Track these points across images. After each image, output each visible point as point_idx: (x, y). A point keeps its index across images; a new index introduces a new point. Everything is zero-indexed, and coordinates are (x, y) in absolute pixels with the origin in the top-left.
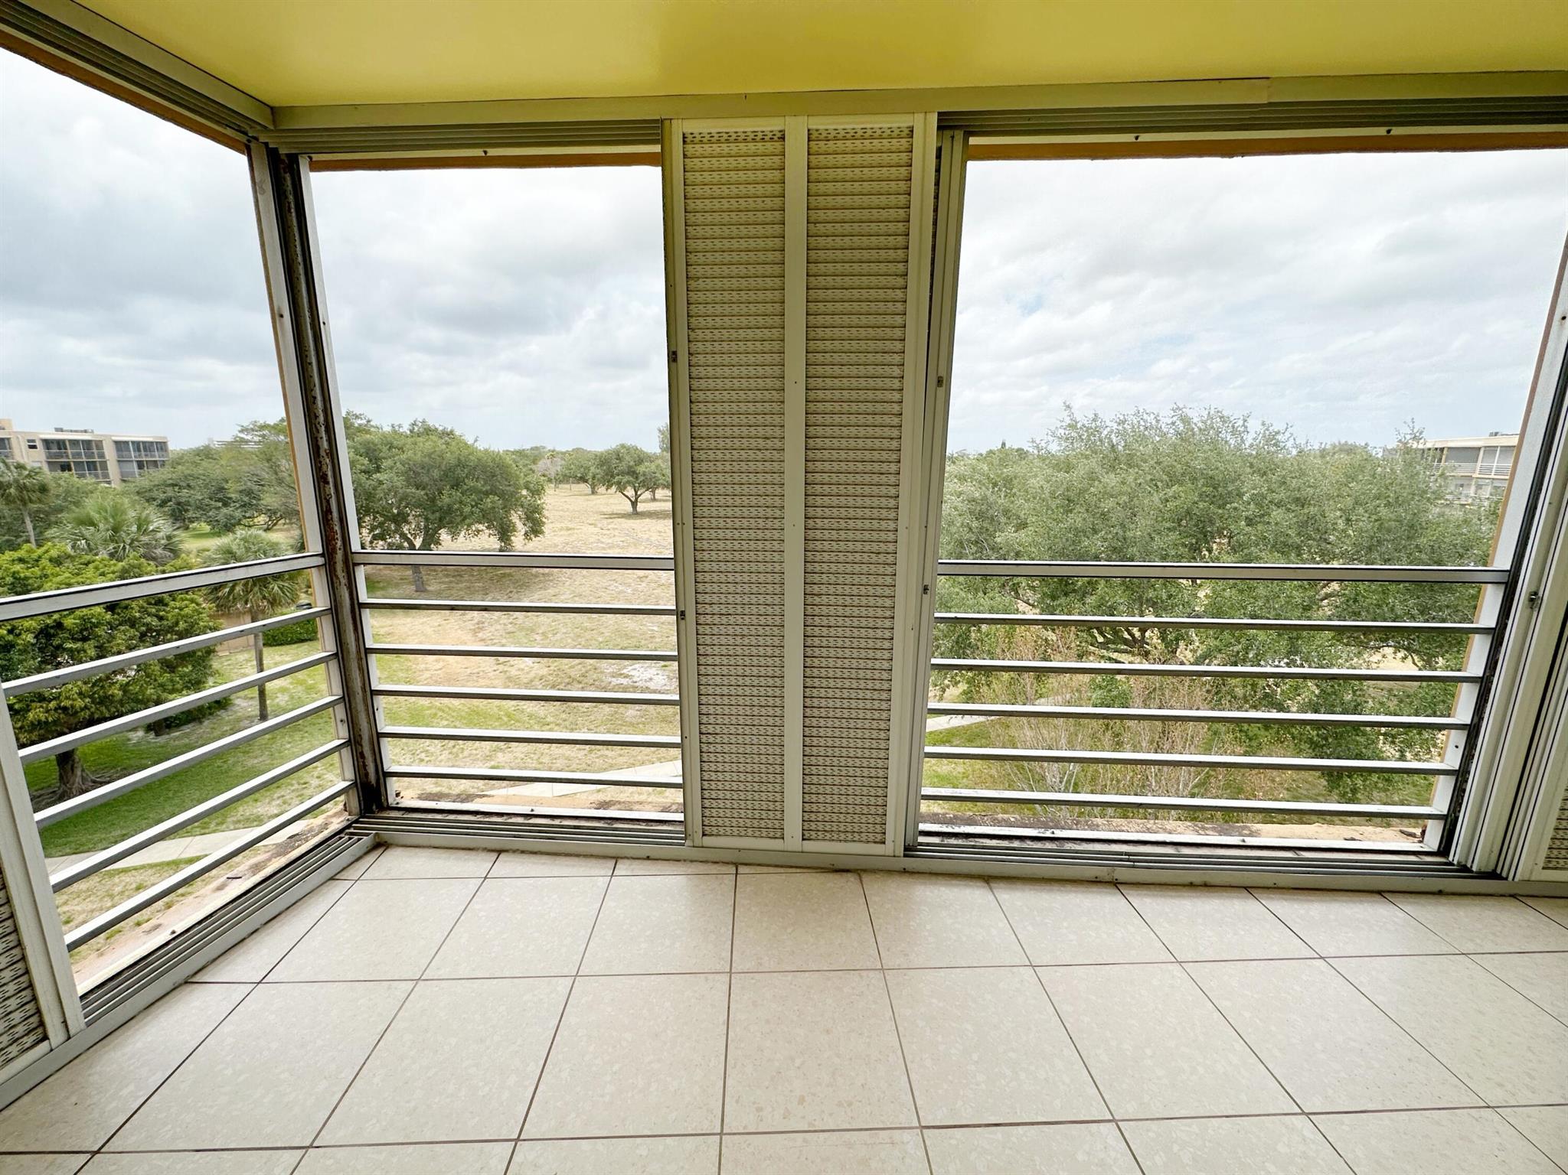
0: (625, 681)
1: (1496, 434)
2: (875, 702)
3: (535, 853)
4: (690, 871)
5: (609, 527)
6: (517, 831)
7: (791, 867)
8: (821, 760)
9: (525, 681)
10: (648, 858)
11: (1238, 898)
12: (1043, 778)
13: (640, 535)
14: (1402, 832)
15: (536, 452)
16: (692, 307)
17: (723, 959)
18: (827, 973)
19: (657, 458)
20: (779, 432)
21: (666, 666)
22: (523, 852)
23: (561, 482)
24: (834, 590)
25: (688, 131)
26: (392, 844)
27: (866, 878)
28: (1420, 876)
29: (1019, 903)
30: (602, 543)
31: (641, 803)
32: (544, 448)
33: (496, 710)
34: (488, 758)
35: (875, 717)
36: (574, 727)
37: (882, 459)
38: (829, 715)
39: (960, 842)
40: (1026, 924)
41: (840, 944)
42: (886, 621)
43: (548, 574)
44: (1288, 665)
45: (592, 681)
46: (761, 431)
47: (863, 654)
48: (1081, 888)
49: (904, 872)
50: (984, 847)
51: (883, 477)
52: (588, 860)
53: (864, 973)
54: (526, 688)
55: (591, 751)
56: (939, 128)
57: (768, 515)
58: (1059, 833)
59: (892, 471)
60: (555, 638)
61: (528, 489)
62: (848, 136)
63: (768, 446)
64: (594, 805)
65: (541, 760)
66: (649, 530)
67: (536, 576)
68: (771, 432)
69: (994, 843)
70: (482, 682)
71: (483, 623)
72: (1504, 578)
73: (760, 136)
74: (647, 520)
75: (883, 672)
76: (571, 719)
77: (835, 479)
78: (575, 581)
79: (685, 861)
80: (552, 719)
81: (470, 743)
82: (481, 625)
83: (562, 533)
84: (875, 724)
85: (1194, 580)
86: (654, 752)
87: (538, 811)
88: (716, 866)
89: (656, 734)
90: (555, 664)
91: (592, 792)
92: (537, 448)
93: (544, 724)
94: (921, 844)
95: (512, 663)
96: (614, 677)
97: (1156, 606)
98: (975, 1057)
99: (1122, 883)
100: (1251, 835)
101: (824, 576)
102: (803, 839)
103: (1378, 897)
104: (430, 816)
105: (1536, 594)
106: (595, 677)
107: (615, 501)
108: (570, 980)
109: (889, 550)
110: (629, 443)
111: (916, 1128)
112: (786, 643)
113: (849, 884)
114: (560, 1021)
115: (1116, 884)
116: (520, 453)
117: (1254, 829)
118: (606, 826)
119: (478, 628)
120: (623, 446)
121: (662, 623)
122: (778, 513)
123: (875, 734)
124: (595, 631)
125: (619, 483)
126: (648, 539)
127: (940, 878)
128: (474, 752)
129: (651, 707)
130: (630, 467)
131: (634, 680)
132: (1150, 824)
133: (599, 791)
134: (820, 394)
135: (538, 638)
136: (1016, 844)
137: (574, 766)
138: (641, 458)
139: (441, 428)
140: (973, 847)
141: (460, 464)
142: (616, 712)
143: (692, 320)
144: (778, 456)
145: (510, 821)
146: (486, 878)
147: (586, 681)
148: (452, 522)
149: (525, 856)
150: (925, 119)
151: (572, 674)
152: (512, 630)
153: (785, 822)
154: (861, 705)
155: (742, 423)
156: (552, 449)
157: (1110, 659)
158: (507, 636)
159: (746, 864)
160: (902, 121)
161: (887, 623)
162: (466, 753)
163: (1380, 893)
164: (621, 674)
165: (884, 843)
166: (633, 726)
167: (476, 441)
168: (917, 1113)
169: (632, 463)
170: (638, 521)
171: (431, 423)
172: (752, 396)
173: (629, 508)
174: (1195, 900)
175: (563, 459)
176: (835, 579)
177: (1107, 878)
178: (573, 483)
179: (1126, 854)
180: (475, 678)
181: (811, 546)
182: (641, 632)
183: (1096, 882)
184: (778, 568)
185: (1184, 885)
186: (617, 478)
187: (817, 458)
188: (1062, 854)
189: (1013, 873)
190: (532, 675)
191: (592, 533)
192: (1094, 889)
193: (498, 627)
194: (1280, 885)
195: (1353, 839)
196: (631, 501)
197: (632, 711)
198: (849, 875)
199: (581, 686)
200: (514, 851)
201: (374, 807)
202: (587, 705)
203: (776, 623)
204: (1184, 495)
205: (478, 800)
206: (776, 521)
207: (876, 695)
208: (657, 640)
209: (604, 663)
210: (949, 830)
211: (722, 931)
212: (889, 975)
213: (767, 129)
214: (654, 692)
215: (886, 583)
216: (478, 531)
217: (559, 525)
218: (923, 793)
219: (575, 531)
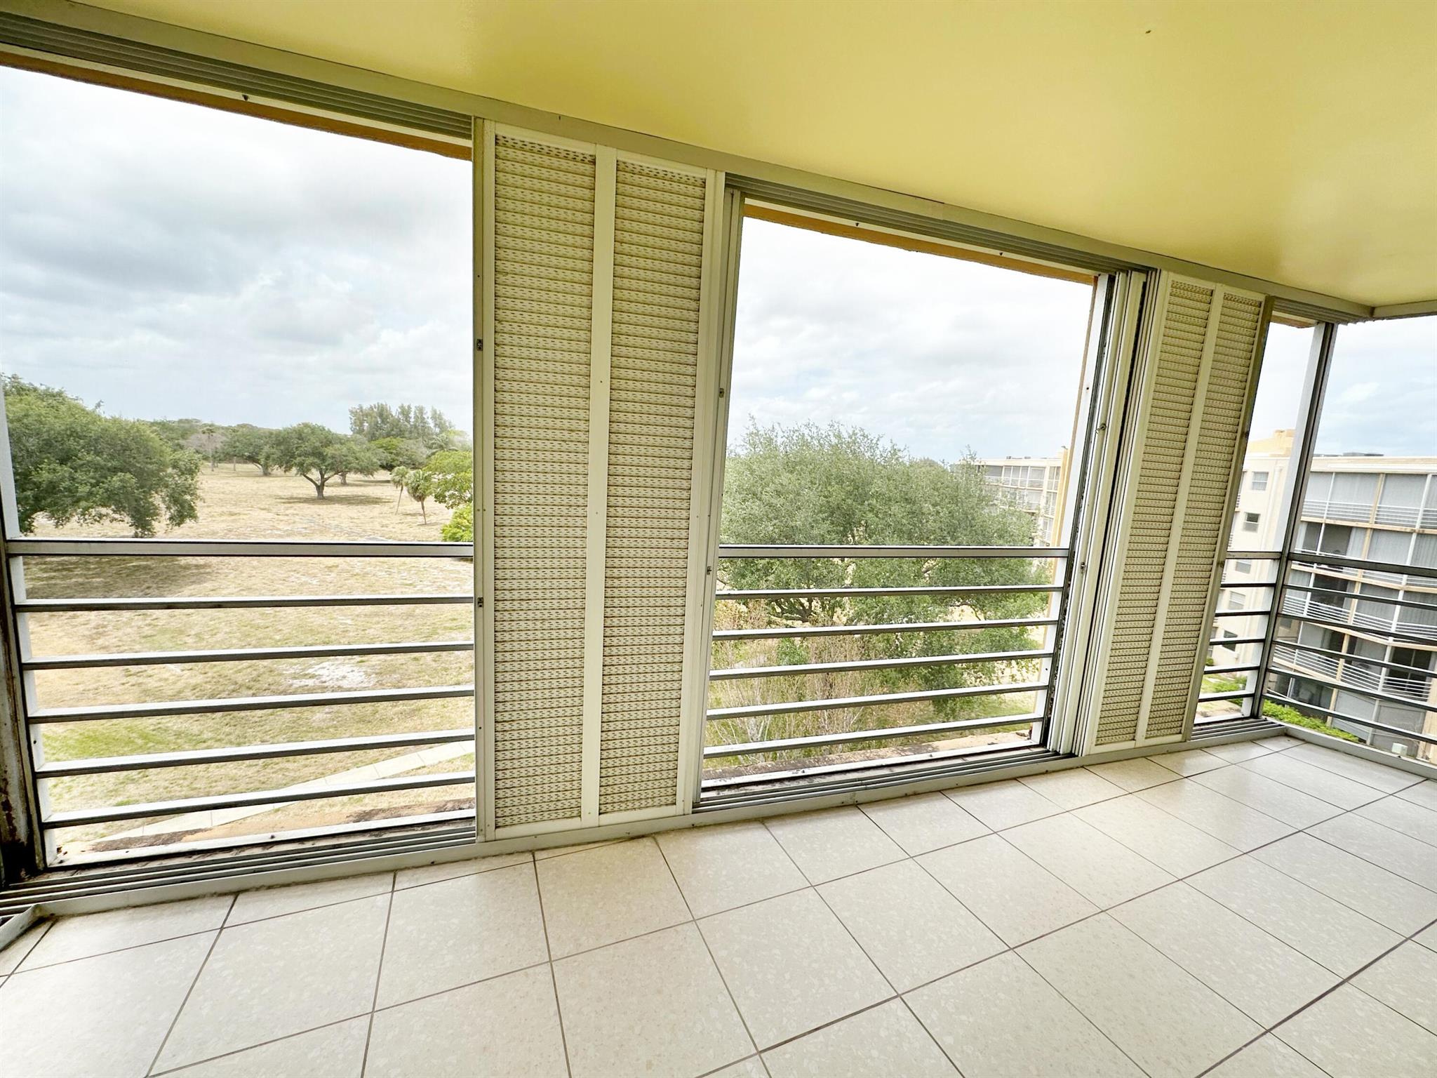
0: (310, 682)
1: (1010, 458)
2: (668, 674)
3: (288, 885)
4: (483, 868)
5: (287, 512)
6: (258, 864)
7: (589, 843)
8: (618, 734)
9: (170, 693)
10: (433, 864)
11: (937, 799)
12: (745, 733)
13: (327, 521)
14: (1018, 734)
15: (187, 426)
16: (500, 300)
17: (540, 950)
18: (645, 937)
19: (348, 440)
20: (584, 426)
21: (362, 662)
22: (270, 887)
23: (220, 461)
24: (632, 573)
25: (501, 133)
26: (59, 917)
27: (660, 839)
28: (1036, 762)
29: (791, 836)
30: (280, 530)
31: (409, 807)
32: (197, 421)
33: (124, 732)
34: (114, 792)
35: (667, 688)
36: (242, 740)
37: (677, 456)
38: (626, 690)
39: (733, 792)
40: (800, 852)
41: (651, 907)
42: (679, 599)
43: (204, 566)
44: (907, 622)
45: (266, 685)
46: (566, 424)
47: (658, 630)
48: (833, 814)
49: (694, 827)
50: (754, 793)
51: (677, 471)
52: (359, 880)
53: (679, 928)
54: (171, 700)
55: (265, 766)
56: (727, 185)
57: (572, 503)
58: (809, 772)
59: (685, 466)
60: (214, 639)
61: (174, 467)
62: (652, 174)
63: (572, 439)
64: (351, 818)
65: (194, 786)
66: (339, 516)
67: (186, 567)
68: (576, 425)
69: (760, 788)
70: (102, 699)
71: (105, 626)
72: (1065, 553)
73: (572, 155)
74: (337, 505)
75: (676, 646)
76: (237, 732)
77: (635, 471)
78: (242, 572)
79: (476, 858)
80: (210, 735)
81: (82, 778)
82: (101, 630)
83: (224, 518)
84: (668, 695)
85: (842, 558)
86: (349, 757)
87: (280, 836)
88: (510, 857)
89: (352, 736)
90: (215, 669)
91: (269, 813)
92: (187, 421)
93: (198, 742)
94: (702, 800)
95: (150, 672)
96: (295, 678)
97: (819, 582)
98: (787, 976)
99: (861, 804)
100: (933, 751)
101: (623, 560)
102: (600, 814)
103: (1015, 782)
104: (118, 869)
105: (1084, 564)
107: (295, 484)
108: (367, 1019)
109: (682, 536)
110: (316, 421)
111: (755, 1055)
112: (586, 625)
113: (647, 848)
114: (364, 1068)
115: (857, 805)
116: (164, 426)
117: (934, 746)
118: (374, 838)
119: (97, 633)
120: (306, 425)
121: (357, 616)
122: (581, 501)
123: (667, 703)
124: (270, 628)
126: (337, 526)
127: (724, 827)
128: (90, 789)
129: (345, 707)
130: (316, 448)
131: (323, 680)
132: (868, 753)
133: (278, 810)
134: (623, 395)
135: (190, 640)
136: (777, 786)
137: (243, 786)
138: (329, 440)
139: (43, 388)
140: (745, 794)
141: (73, 434)
142: (299, 718)
143: (499, 312)
144: (582, 447)
145: (243, 854)
146: (222, 928)
147: (258, 686)
148: (56, 504)
149: (274, 892)
150: (716, 176)
151: (240, 680)
152: (149, 633)
153: (582, 801)
154: (656, 677)
155: (548, 415)
156: (210, 423)
157: (787, 626)
158: (143, 641)
159: (543, 849)
160: (699, 173)
161: (680, 602)
162: (75, 792)
163: (1015, 779)
164: (306, 675)
165: (675, 804)
166: (322, 731)
167: (98, 405)
168: (753, 1041)
169: (318, 444)
170: (325, 506)
171: (25, 381)
172: (558, 390)
173: (314, 492)
174: (911, 807)
175: (223, 434)
176: (634, 563)
177: (850, 802)
178: (237, 462)
179: (859, 780)
180: (91, 695)
181: (612, 533)
182: (330, 626)
183: (843, 806)
184: (580, 553)
185: (901, 797)
186: (298, 460)
187: (619, 452)
188: (813, 789)
189: (781, 811)
190: (180, 685)
191: (265, 520)
192: (843, 812)
193: (129, 630)
194: (960, 784)
195: (993, 744)
196: (315, 484)
197: (320, 714)
198: (645, 839)
200: (258, 889)
201: (23, 873)
202: (259, 713)
203: (577, 606)
204: (837, 494)
205: (189, 837)
206: (579, 509)
207: (669, 667)
208: (351, 634)
209: (283, 664)
210: (722, 783)
211: (532, 921)
212: (701, 923)
213: (579, 151)
214: (349, 690)
215: (679, 566)
216: (101, 516)
217: (219, 510)
218: (705, 753)
219: (241, 517)
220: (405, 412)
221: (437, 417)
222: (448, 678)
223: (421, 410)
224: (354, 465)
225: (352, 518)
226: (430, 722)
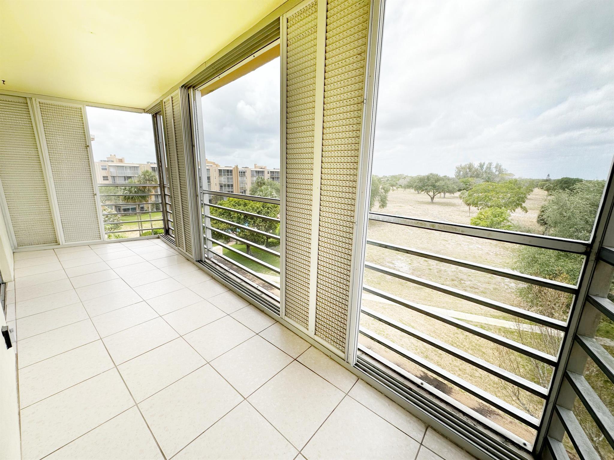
0: (391, 265)
5: (418, 207)
13: (430, 212)
23: (407, 188)
30: (411, 213)
32: (403, 174)
61: (384, 189)
66: (435, 210)
74: (438, 206)
83: (397, 207)
92: (401, 175)
96: (388, 263)
106: (381, 261)
107: (424, 197)
120: (431, 174)
125: (426, 189)
126: (432, 214)
130: (433, 183)
131: (395, 266)
138: (439, 179)
147: (378, 262)
164: (391, 263)
166: (387, 282)
169: (434, 181)
170: (433, 206)
173: (430, 200)
175: (409, 179)
178: (411, 189)
191: (409, 209)
196: (431, 197)
199: (375, 263)
219: (403, 207)
220: (481, 166)
221: (498, 168)
222: (439, 281)
223: (490, 164)
224: (446, 190)
225: (439, 211)
226: (423, 294)
